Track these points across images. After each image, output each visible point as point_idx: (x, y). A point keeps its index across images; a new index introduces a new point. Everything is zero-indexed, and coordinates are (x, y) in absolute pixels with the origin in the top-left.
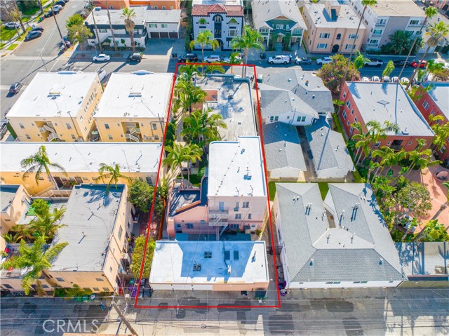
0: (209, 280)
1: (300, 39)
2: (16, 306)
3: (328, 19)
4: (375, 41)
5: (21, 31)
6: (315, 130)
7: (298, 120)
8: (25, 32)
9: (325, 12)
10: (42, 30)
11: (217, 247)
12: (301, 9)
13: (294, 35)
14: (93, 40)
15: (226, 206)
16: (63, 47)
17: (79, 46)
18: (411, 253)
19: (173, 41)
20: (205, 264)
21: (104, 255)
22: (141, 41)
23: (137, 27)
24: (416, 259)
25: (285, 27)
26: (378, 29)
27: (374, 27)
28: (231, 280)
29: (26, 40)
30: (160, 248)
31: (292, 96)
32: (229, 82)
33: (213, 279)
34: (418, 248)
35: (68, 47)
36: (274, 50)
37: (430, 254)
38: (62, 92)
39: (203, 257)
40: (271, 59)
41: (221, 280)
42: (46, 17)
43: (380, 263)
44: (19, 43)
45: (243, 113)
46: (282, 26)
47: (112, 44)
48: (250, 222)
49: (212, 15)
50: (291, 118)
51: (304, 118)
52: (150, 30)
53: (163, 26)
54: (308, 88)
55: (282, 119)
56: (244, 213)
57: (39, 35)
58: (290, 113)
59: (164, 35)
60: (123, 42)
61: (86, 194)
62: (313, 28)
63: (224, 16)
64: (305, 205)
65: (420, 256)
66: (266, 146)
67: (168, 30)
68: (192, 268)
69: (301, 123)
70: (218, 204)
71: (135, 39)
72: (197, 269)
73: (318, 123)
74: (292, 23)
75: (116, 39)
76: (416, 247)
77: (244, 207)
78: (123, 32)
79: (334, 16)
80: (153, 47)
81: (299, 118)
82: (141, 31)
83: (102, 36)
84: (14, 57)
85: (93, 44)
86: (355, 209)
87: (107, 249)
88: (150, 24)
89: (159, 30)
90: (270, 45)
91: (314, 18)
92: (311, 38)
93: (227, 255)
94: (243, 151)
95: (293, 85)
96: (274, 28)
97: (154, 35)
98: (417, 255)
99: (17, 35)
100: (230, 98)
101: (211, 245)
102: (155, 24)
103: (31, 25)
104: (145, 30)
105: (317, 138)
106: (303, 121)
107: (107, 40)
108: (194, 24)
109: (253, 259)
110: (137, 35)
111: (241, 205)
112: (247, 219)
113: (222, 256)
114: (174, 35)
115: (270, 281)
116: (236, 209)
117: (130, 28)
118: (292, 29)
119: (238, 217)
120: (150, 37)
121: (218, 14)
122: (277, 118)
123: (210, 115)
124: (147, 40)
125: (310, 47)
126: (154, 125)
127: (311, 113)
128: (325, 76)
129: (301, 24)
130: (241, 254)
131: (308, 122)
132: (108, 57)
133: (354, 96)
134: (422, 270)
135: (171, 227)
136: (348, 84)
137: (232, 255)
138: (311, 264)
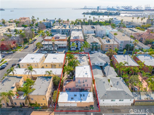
0: (76, 101)
1: (100, 47)
2: (16, 110)
3: (107, 42)
4: (121, 47)
5: (23, 47)
6: (105, 67)
7: (100, 64)
8: (24, 47)
9: (106, 41)
10: (29, 46)
11: (78, 94)
12: (100, 41)
13: (98, 46)
15: (80, 81)
16: (34, 50)
17: (39, 50)
18: (137, 94)
19: (65, 49)
20: (75, 98)
21: (46, 92)
22: (56, 48)
23: (55, 45)
24: (138, 96)
25: (96, 44)
26: (121, 44)
27: (120, 44)
28: (82, 102)
29: (24, 49)
30: (61, 94)
31: (98, 58)
32: (81, 56)
33: (77, 101)
35: (36, 50)
36: (93, 50)
37: (142, 95)
38: (35, 58)
39: (74, 96)
40: (92, 52)
41: (79, 101)
42: (30, 44)
43: (126, 94)
44: (22, 49)
45: (85, 62)
46: (95, 44)
47: (48, 49)
48: (88, 87)
49: (76, 41)
50: (98, 64)
51: (102, 63)
52: (58, 46)
53: (62, 45)
54: (103, 56)
55: (96, 64)
56: (86, 83)
57: (28, 48)
58: (97, 62)
59: (62, 47)
60: (51, 48)
61: (41, 79)
62: (103, 44)
63: (79, 41)
64: (103, 81)
65: (139, 95)
67: (64, 46)
68: (71, 99)
69: (101, 65)
70: (78, 81)
71: (55, 48)
72: (72, 99)
73: (106, 65)
74: (97, 43)
75: (49, 48)
76: (138, 93)
77: (86, 82)
78: (51, 46)
79: (109, 41)
80: (59, 50)
81: (101, 63)
82: (56, 46)
83: (46, 47)
84: (20, 52)
85: (42, 49)
86: (118, 82)
87: (47, 91)
88: (59, 44)
89: (61, 46)
90: (92, 49)
91: (103, 42)
92: (103, 47)
93: (81, 95)
94: (85, 68)
95: (98, 56)
96: (93, 45)
97: (60, 47)
98: (138, 95)
99: (22, 48)
100: (81, 59)
101: (76, 93)
102: (60, 44)
103: (26, 46)
104: (57, 46)
105: (106, 69)
106: (102, 64)
107: (47, 48)
108: (71, 44)
109: (89, 96)
110: (55, 47)
111: (85, 81)
112: (87, 87)
113: (80, 96)
114: (65, 47)
115: (94, 101)
116: (83, 83)
117: (53, 45)
118: (98, 45)
119: (84, 85)
120: (58, 48)
121: (77, 41)
122: (94, 63)
123: (75, 61)
124: (57, 48)
125: (103, 50)
126: (60, 65)
127: (104, 62)
128: (107, 55)
129: (100, 43)
130: (85, 95)
131: (103, 65)
132: (47, 52)
133: (115, 58)
134: (141, 99)
135: (64, 89)
136: (114, 55)
137: (82, 95)
138: (106, 95)
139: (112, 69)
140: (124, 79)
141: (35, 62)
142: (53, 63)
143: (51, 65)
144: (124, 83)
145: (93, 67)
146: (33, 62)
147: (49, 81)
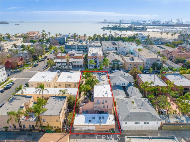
0: (94, 124)
1: (122, 66)
3: (131, 60)
4: (147, 66)
5: (31, 65)
6: (129, 87)
7: (123, 84)
8: (32, 65)
9: (130, 59)
10: (38, 64)
11: (97, 116)
12: (122, 59)
13: (120, 65)
14: (55, 67)
15: (99, 101)
16: (45, 68)
17: (50, 68)
18: (165, 117)
19: (81, 68)
20: (93, 120)
21: (60, 112)
22: (71, 67)
23: (70, 63)
24: (166, 119)
25: (117, 63)
26: (148, 62)
27: (146, 62)
28: (102, 124)
29: (33, 67)
30: (77, 116)
31: (120, 77)
32: (99, 75)
33: (96, 124)
34: (167, 116)
36: (114, 69)
37: (171, 118)
38: (46, 76)
39: (92, 118)
40: (113, 71)
41: (98, 124)
42: (39, 62)
43: (152, 116)
44: (30, 68)
45: (104, 81)
46: (116, 63)
47: (61, 68)
48: (108, 109)
49: (94, 59)
50: (120, 84)
51: (125, 83)
52: (74, 64)
53: (78, 63)
54: (125, 75)
55: (117, 84)
56: (105, 104)
57: (37, 66)
58: (119, 81)
59: (78, 66)
60: (65, 67)
61: (54, 99)
62: (126, 63)
63: (97, 59)
64: (126, 102)
65: (168, 118)
66: (112, 91)
67: (80, 64)
68: (88, 121)
69: (124, 85)
70: (97, 101)
71: (69, 66)
72: (90, 121)
73: (129, 85)
74: (119, 61)
75: (63, 66)
76: (166, 116)
77: (105, 102)
78: (65, 64)
79: (133, 59)
80: (74, 69)
81: (123, 83)
82: (71, 64)
83: (59, 65)
84: (28, 71)
85: (55, 68)
86: (143, 103)
87: (61, 111)
88: (74, 62)
89: (77, 64)
90: (113, 68)
91: (126, 60)
92: (126, 66)
93: (100, 118)
94: (105, 88)
95: (120, 75)
96: (114, 63)
97: (75, 66)
98: (167, 118)
99: (30, 66)
100: (100, 78)
101: (95, 115)
102: (75, 62)
103: (34, 63)
104: (72, 64)
105: (129, 90)
106: (124, 84)
107: (60, 67)
108: (88, 61)
109: (109, 119)
110: (70, 65)
111: (104, 102)
113: (99, 118)
114: (81, 66)
115: (116, 124)
116: (103, 103)
117: (68, 63)
118: (120, 63)
119: (104, 107)
121: (96, 58)
122: (116, 83)
123: (94, 80)
124: (72, 67)
125: (126, 69)
127: (127, 82)
128: (131, 74)
129: (122, 61)
130: (105, 118)
131: (126, 85)
132: (59, 71)
133: (140, 77)
134: (169, 122)
136: (138, 75)
137: (102, 118)
138: (129, 116)
139: (136, 90)
140: (150, 100)
141: (47, 81)
142: (68, 82)
143: (65, 84)
144: (150, 104)
145: (114, 87)
146: (44, 81)
147: (63, 101)
